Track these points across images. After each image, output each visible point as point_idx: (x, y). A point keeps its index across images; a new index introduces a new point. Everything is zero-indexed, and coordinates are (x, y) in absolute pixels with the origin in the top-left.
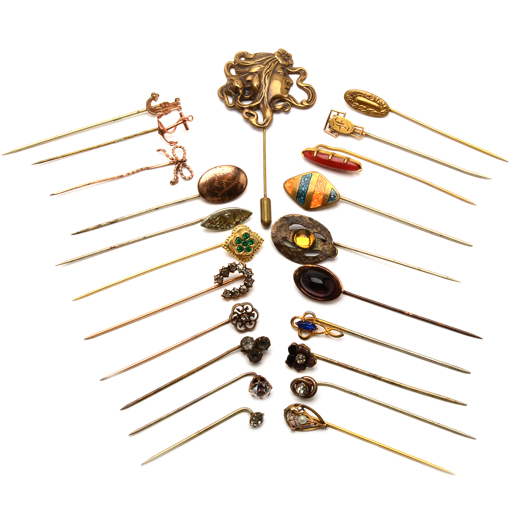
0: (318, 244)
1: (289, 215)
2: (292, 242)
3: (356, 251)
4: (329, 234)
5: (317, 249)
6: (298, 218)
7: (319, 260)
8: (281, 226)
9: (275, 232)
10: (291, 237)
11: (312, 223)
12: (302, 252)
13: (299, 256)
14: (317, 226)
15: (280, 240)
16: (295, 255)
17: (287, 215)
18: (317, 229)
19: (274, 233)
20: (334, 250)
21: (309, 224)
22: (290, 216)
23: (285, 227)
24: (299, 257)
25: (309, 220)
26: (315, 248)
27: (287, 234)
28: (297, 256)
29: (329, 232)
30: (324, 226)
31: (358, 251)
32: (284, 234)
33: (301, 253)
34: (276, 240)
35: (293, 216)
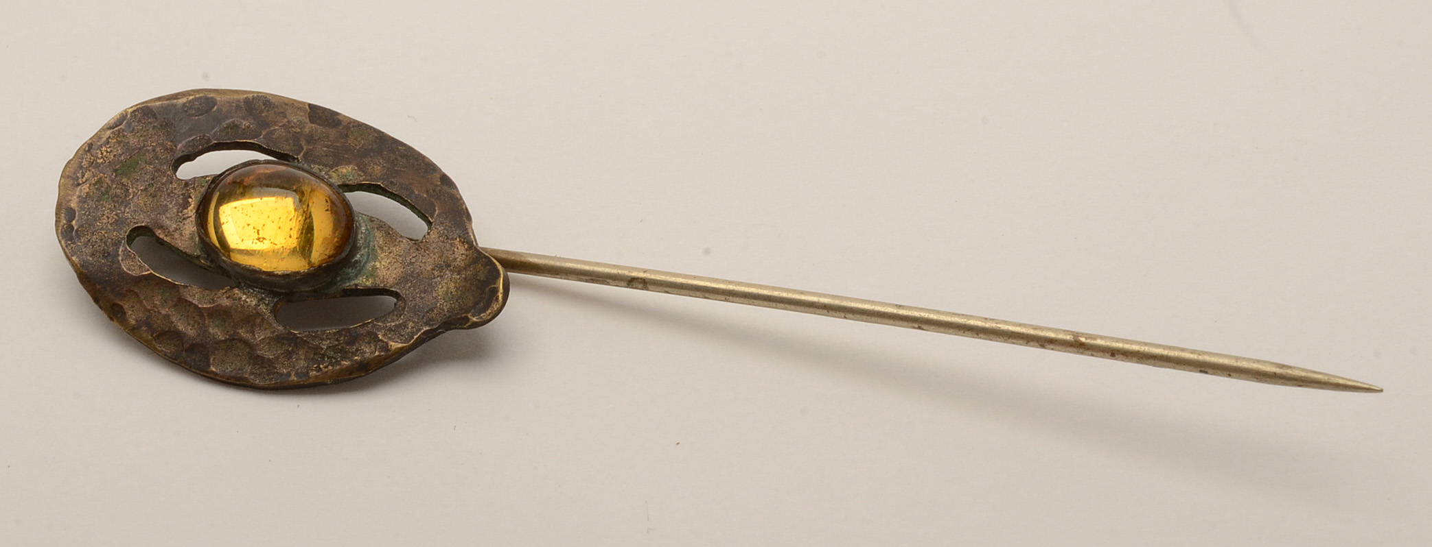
0: (372, 255)
1: (176, 96)
2: (197, 253)
3: (632, 282)
4: (446, 188)
5: (369, 284)
6: (238, 107)
7: (386, 348)
8: (125, 168)
9: (83, 200)
10: (190, 227)
11: (332, 132)
12: (262, 307)
13: (243, 333)
14: (365, 153)
15: (117, 244)
16: (217, 332)
17: (159, 99)
18: (362, 168)
19: (73, 205)
20: (482, 277)
21: (310, 139)
22: (184, 100)
23: (150, 168)
24: (246, 342)
25: (312, 121)
26: (356, 276)
27: (165, 210)
28: (232, 339)
29: (446, 180)
30: (410, 148)
31: (644, 284)
32: (137, 213)
33: (258, 314)
34: (88, 250)
35: (207, 99)
